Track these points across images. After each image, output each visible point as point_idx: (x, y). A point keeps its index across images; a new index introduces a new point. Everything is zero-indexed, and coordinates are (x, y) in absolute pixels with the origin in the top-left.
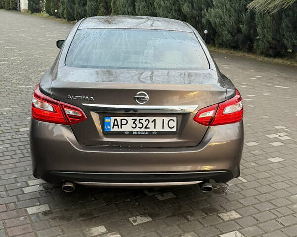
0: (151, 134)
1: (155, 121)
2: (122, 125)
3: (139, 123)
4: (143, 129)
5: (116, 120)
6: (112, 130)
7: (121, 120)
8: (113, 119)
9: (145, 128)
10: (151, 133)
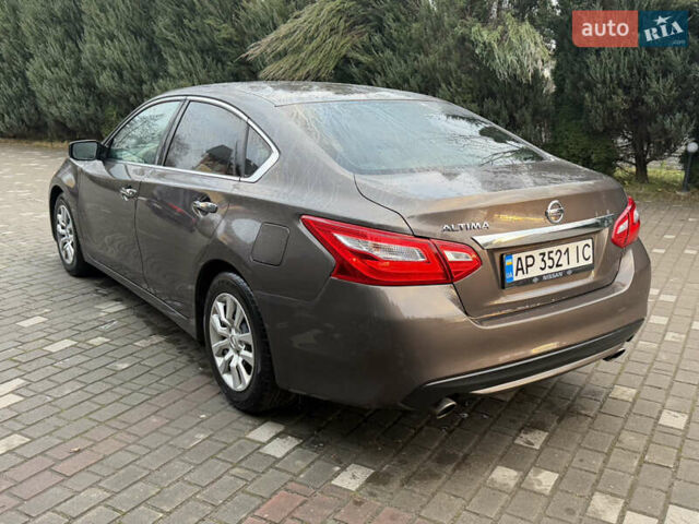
0: (565, 276)
1: (567, 250)
2: (528, 266)
3: (550, 258)
4: (555, 269)
5: (520, 259)
6: (515, 279)
7: (527, 257)
8: (515, 257)
9: (558, 266)
10: (565, 272)
